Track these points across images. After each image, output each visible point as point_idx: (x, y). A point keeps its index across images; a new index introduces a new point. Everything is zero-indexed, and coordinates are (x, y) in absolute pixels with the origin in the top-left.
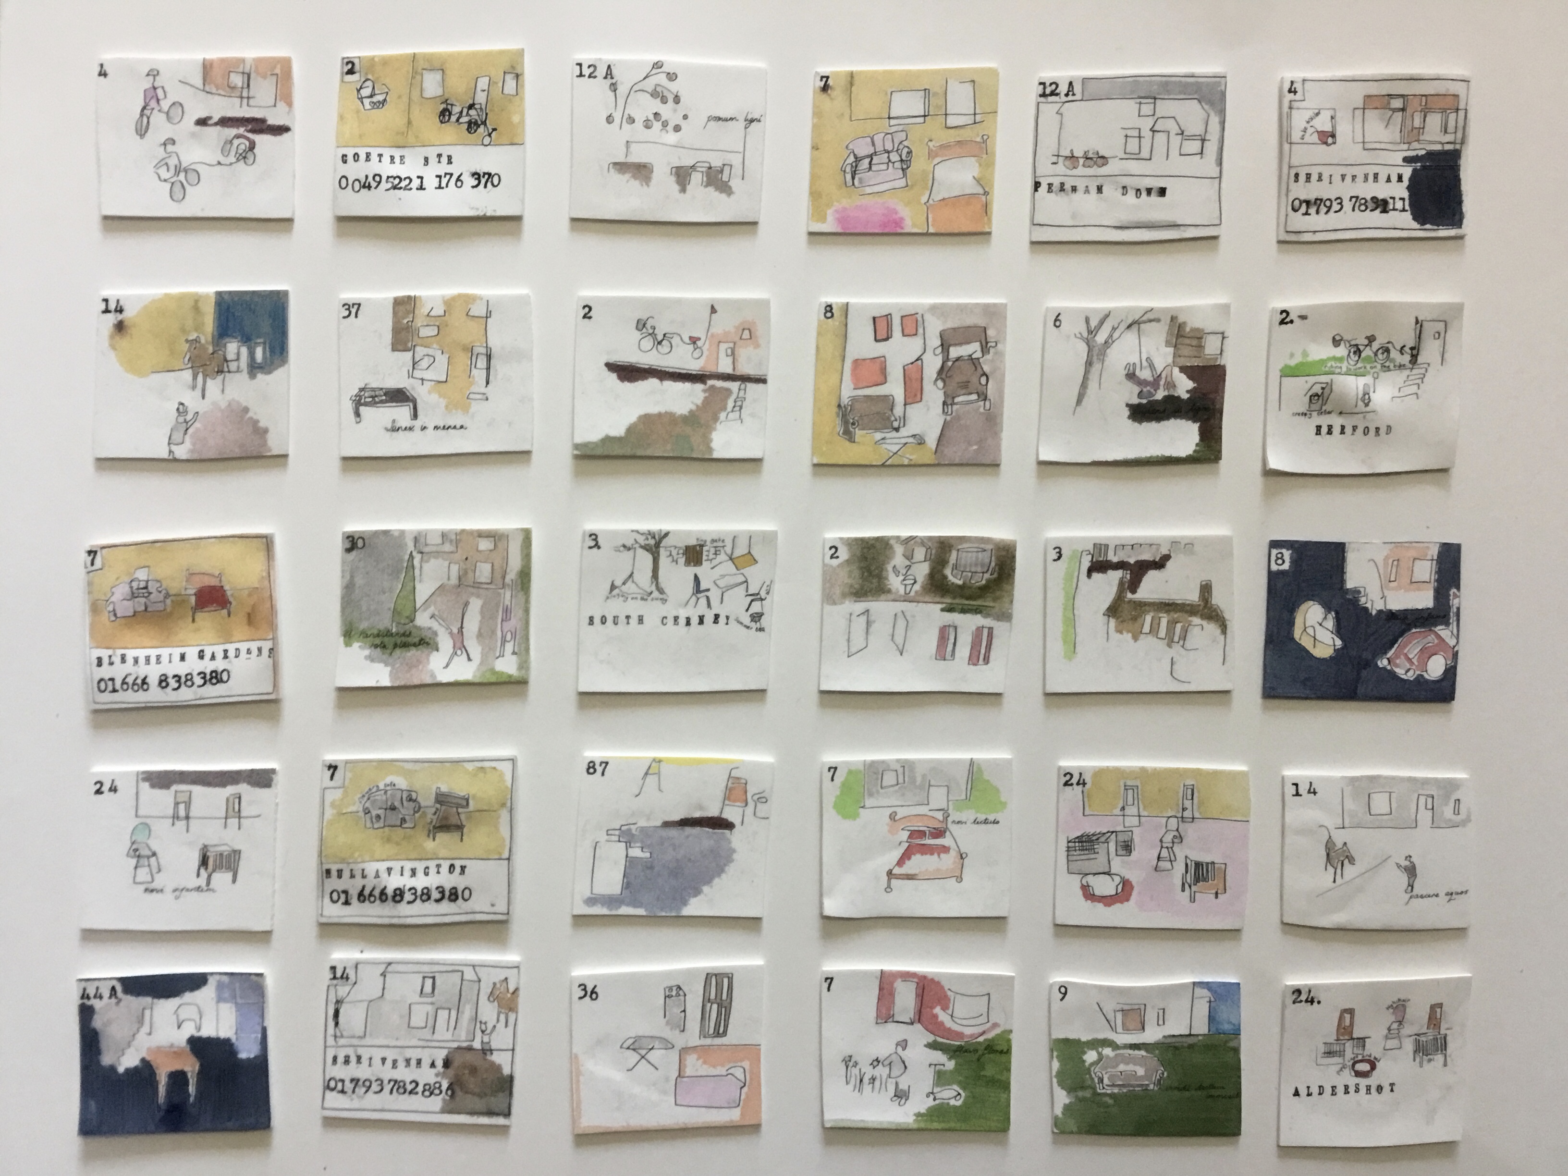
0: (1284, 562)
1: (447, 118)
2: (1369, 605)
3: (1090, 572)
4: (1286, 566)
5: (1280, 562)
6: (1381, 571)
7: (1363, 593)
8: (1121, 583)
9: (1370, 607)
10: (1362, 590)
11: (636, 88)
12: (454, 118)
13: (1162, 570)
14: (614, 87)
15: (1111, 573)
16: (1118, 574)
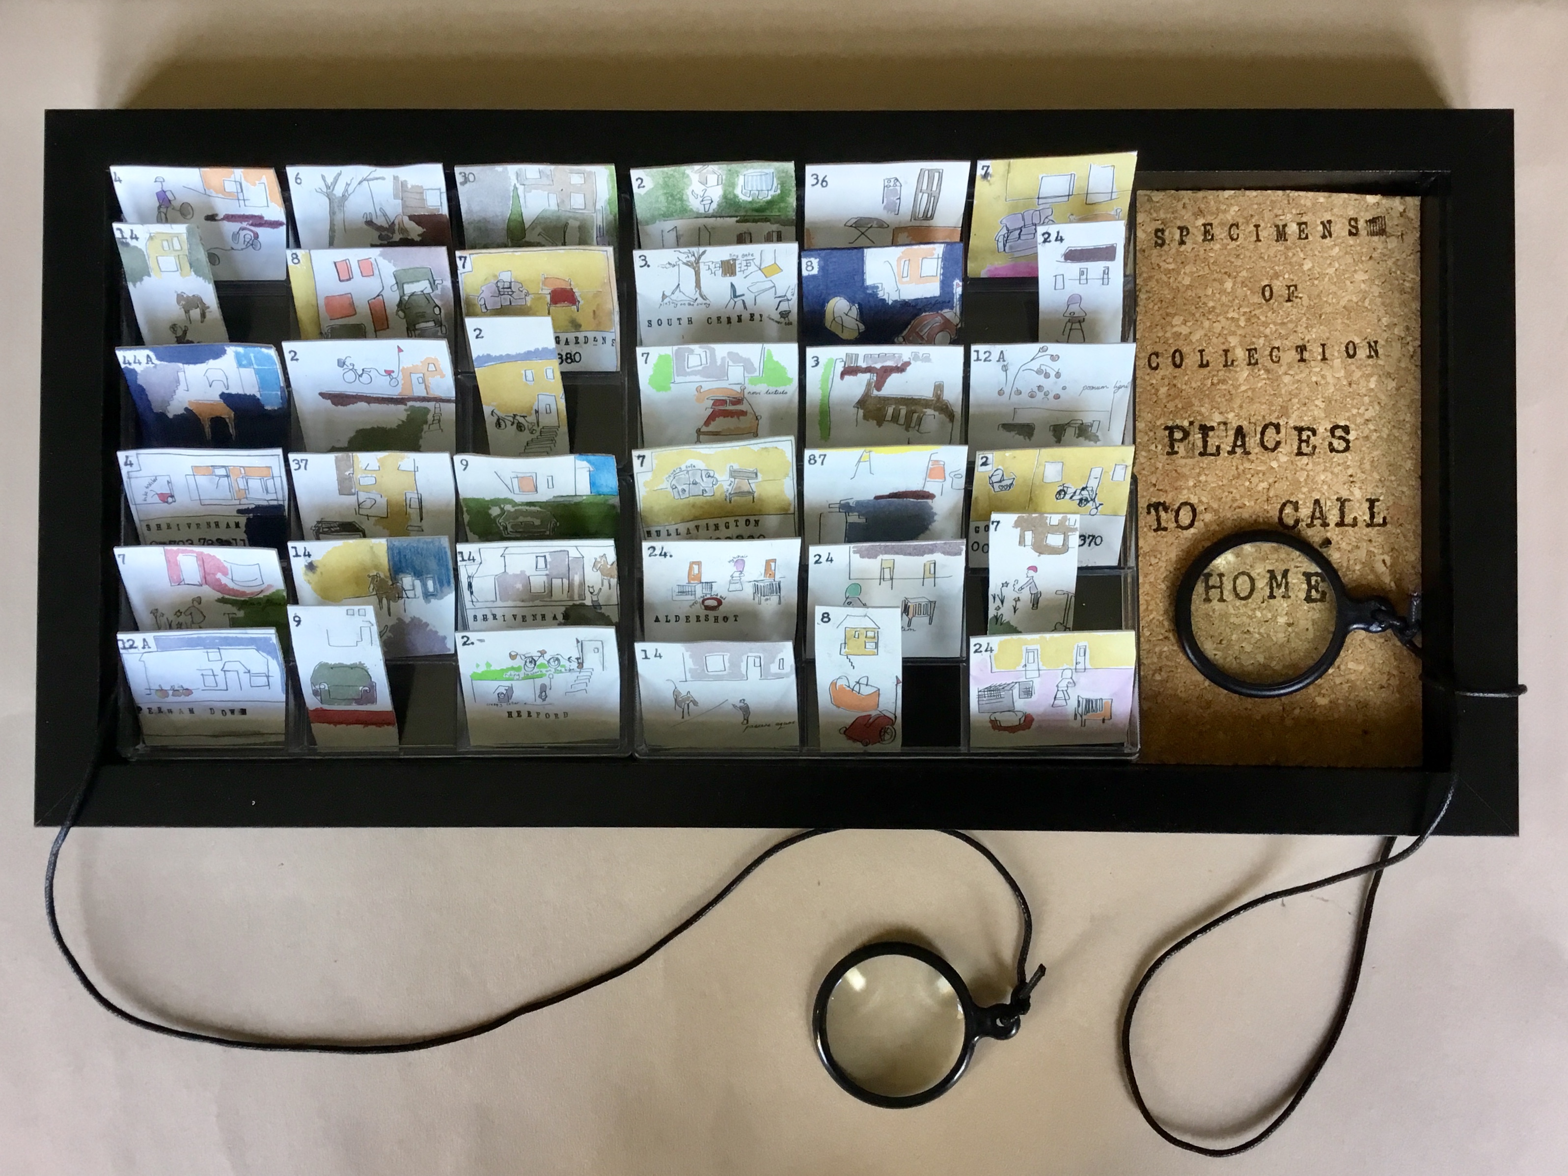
0: (813, 268)
1: (1062, 496)
2: (886, 297)
3: (843, 375)
4: (815, 271)
5: (809, 268)
6: (895, 271)
7: (880, 289)
8: (869, 384)
9: (887, 299)
10: (880, 286)
11: (1023, 368)
12: (1068, 496)
13: (904, 373)
14: (1005, 369)
15: (860, 375)
16: (867, 376)
